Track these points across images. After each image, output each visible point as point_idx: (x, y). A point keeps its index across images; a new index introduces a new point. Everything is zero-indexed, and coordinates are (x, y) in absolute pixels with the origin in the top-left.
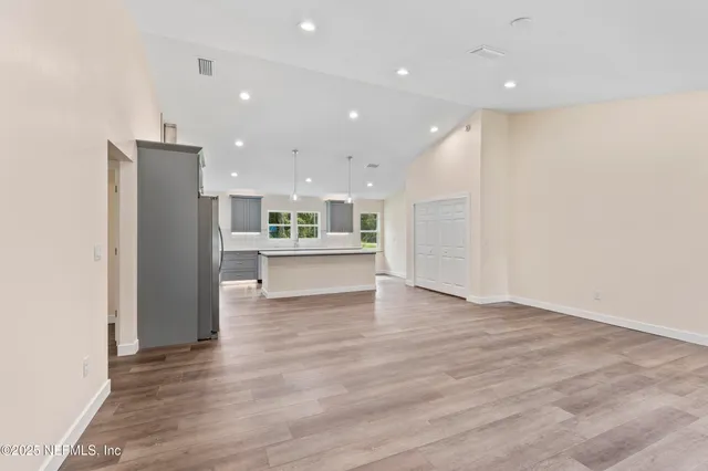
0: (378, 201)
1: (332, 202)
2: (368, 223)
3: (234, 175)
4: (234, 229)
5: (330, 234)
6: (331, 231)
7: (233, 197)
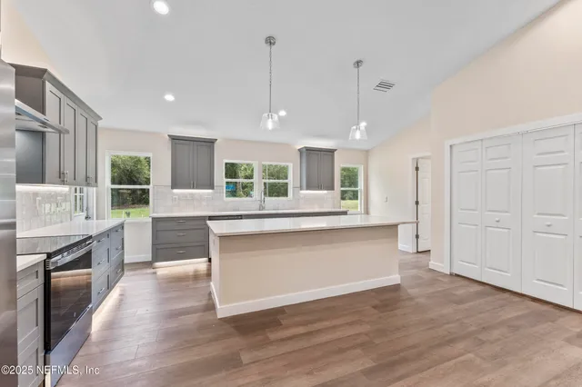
0: (362, 151)
1: (309, 150)
2: (350, 178)
3: (169, 98)
4: (175, 184)
5: (304, 192)
6: (309, 187)
7: (174, 138)
